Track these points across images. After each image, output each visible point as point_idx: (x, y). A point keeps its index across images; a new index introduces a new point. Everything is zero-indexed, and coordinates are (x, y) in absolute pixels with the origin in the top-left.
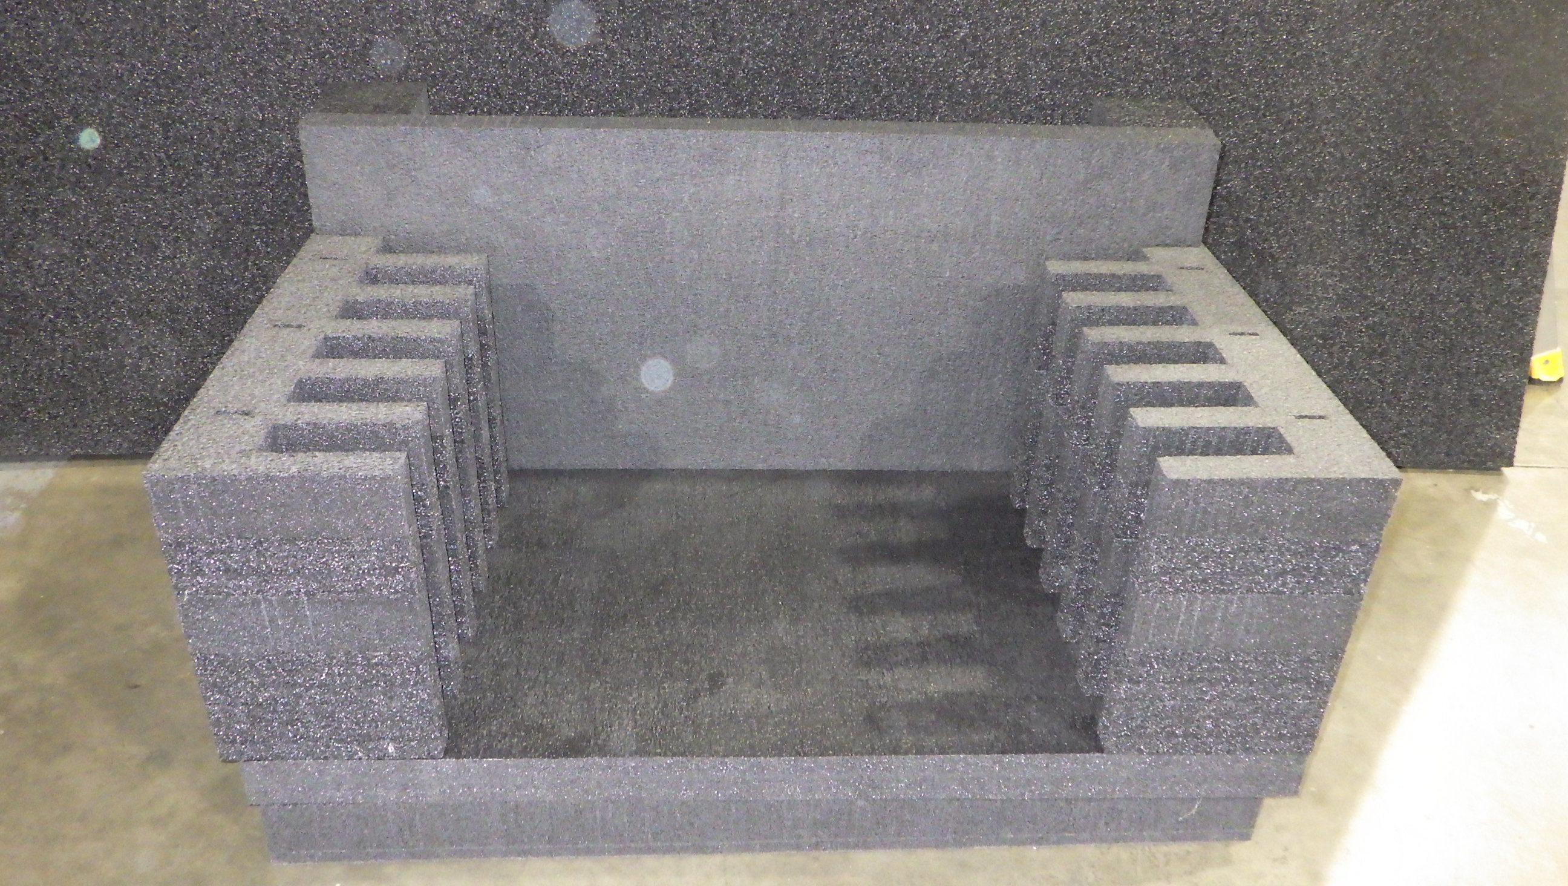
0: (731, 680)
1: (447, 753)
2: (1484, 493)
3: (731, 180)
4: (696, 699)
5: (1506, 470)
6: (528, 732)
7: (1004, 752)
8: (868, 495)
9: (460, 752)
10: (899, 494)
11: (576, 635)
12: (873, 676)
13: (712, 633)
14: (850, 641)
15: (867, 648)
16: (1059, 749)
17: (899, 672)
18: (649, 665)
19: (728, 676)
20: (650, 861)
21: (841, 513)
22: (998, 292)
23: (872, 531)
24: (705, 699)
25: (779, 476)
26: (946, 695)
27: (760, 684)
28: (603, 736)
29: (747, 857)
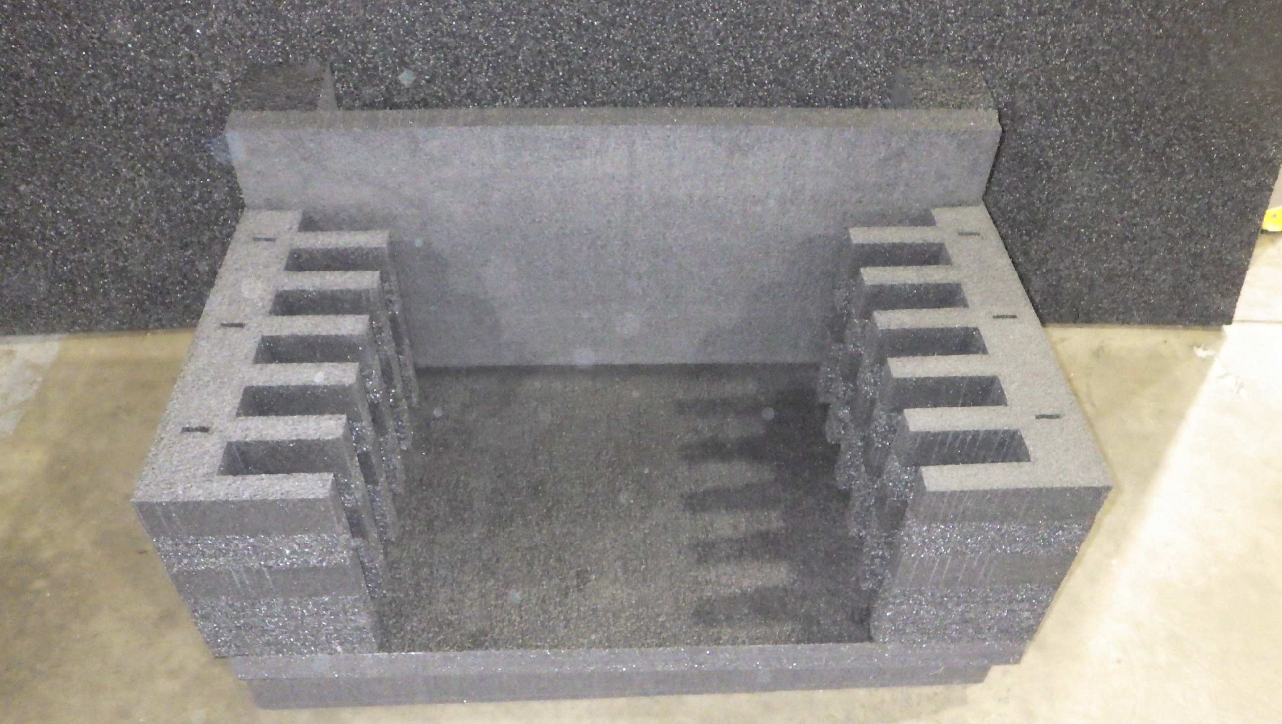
0: (593, 577)
1: (382, 648)
2: (1205, 349)
3: (587, 162)
4: (566, 595)
5: (1226, 328)
6: (440, 627)
7: (799, 642)
8: (703, 390)
9: (390, 647)
10: (728, 389)
11: (475, 535)
12: (701, 573)
13: (579, 531)
14: (684, 539)
15: (698, 545)
16: (839, 640)
17: (723, 568)
18: (530, 564)
19: (591, 574)
20: (536, 705)
21: (681, 407)
22: (810, 241)
23: (705, 427)
24: (573, 595)
25: (634, 370)
26: (757, 590)
27: (615, 581)
28: (497, 630)
29: (607, 702)
